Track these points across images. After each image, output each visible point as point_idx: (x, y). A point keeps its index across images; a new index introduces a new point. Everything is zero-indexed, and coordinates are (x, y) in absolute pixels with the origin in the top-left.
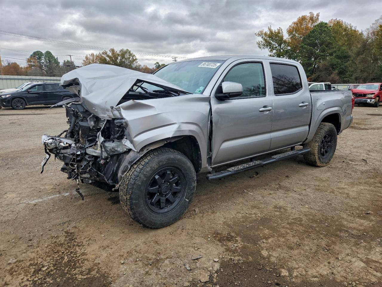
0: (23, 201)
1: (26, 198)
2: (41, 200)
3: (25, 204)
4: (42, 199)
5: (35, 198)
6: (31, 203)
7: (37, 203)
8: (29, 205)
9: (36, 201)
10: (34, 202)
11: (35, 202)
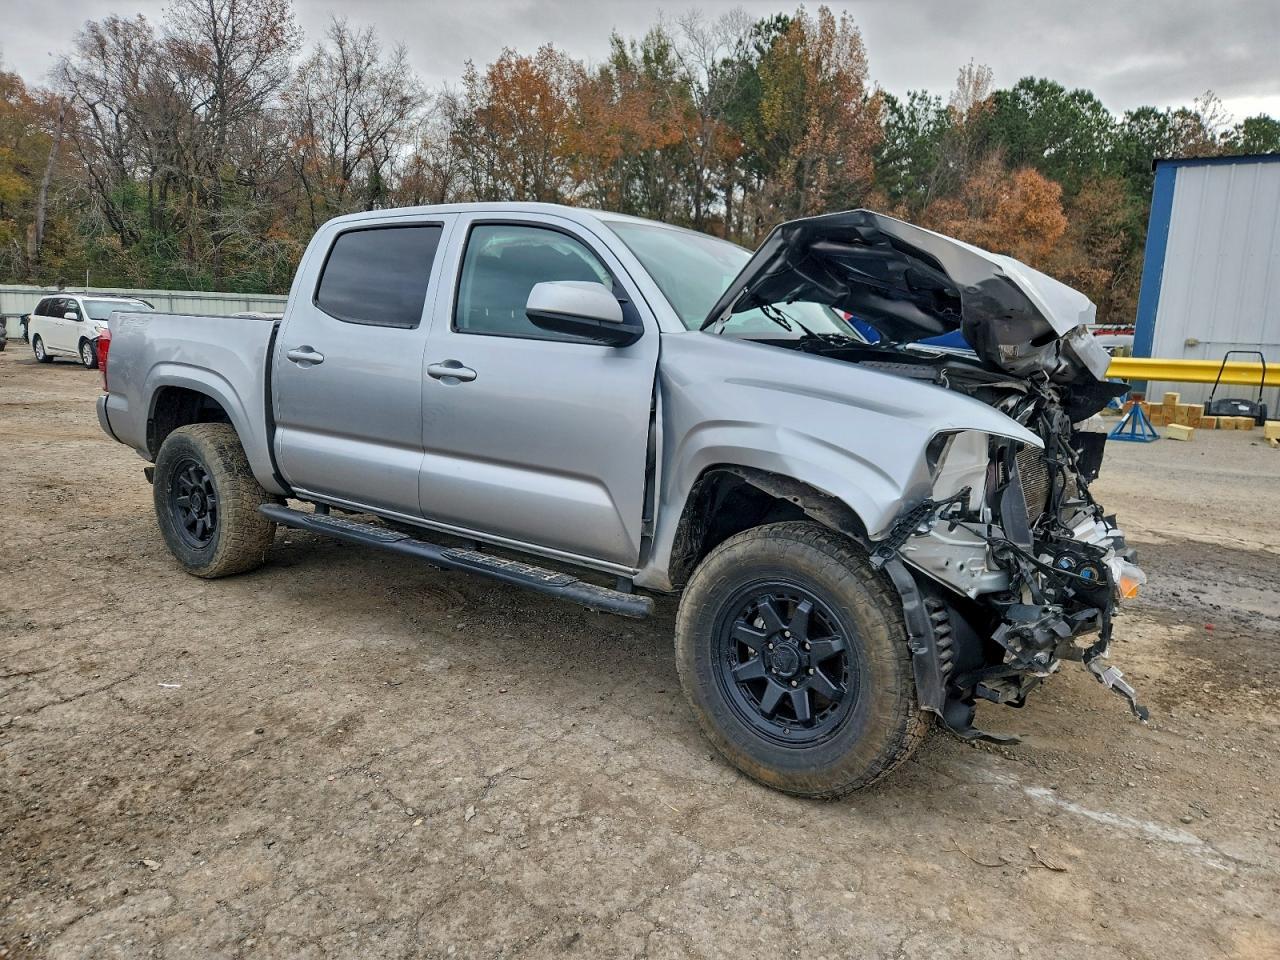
0: (1222, 867)
1: (1200, 877)
2: (1152, 828)
3: (1220, 847)
4: (1141, 831)
5: (1162, 854)
6: (1193, 839)
7: (1174, 825)
8: (1208, 833)
9: (1169, 835)
10: (1184, 836)
11: (1177, 833)
